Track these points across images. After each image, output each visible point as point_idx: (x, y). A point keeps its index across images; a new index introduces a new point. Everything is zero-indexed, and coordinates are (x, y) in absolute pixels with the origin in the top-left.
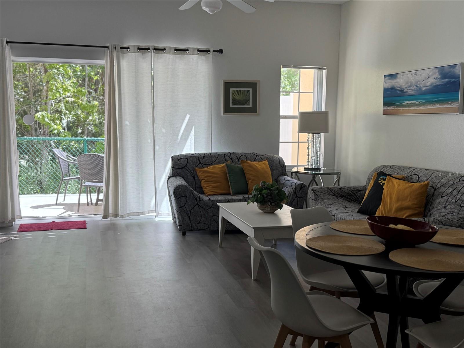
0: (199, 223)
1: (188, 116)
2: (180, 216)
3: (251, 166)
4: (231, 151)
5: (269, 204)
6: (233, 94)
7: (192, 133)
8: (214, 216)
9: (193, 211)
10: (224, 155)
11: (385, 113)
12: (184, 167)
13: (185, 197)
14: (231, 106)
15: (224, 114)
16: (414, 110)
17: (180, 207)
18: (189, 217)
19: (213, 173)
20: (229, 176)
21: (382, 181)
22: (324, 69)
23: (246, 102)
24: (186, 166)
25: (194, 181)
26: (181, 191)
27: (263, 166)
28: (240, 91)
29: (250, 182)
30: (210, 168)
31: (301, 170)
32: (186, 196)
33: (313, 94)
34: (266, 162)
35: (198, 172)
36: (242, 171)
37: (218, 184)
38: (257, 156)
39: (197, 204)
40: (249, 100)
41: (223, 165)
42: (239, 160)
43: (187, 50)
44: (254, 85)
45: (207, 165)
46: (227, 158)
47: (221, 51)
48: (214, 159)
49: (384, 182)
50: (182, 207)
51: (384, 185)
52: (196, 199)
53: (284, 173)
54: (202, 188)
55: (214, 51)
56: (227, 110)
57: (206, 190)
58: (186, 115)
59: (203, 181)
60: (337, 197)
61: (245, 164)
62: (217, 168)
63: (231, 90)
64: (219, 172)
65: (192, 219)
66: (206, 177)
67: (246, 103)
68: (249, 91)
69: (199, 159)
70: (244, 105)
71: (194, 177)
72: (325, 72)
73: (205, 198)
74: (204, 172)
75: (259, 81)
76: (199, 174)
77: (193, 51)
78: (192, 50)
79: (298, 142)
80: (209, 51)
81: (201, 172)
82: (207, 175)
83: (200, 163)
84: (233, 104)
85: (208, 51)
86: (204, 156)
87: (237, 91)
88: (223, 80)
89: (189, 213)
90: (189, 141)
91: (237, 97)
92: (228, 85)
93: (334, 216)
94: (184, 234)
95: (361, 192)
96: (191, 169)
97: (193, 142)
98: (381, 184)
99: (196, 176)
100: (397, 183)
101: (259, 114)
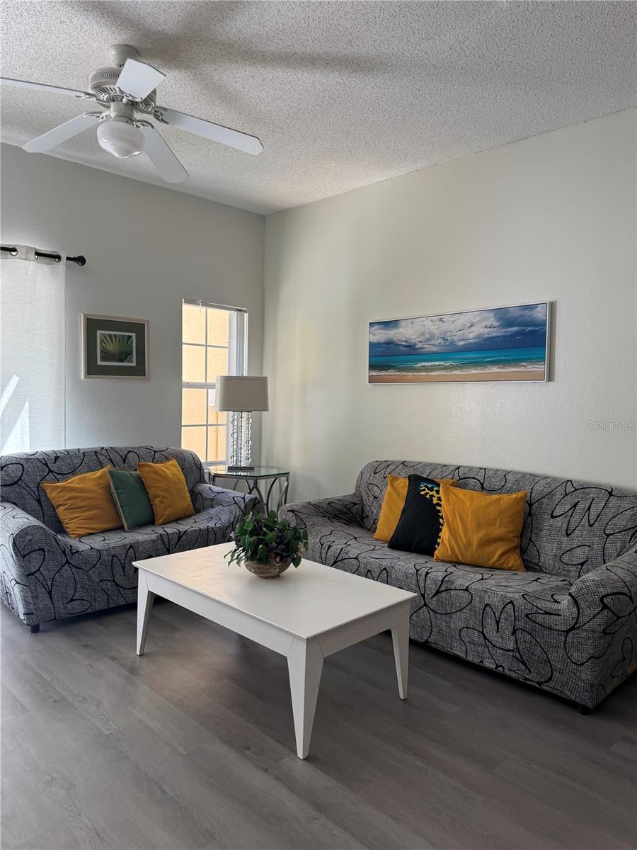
0: (72, 600)
1: (15, 380)
2: (29, 594)
3: (155, 472)
4: (106, 445)
5: (278, 559)
6: (102, 341)
7: (25, 413)
8: (101, 581)
9: (57, 578)
10: (96, 452)
11: (372, 380)
12: (16, 483)
13: (40, 552)
14: (99, 363)
15: (85, 377)
16: (438, 375)
17: (28, 575)
18: (50, 593)
19: (82, 491)
20: (117, 494)
21: (427, 491)
22: (245, 311)
23: (125, 356)
24: (20, 479)
25: (38, 508)
26: (30, 540)
27: (171, 469)
28: (115, 336)
29: (157, 501)
30: (74, 481)
32: (43, 550)
33: (227, 350)
34: (174, 462)
35: (48, 491)
36: (139, 480)
37: (95, 512)
38: (155, 452)
39: (67, 562)
40: (131, 353)
41: (99, 473)
42: (124, 460)
43: (14, 250)
44: (139, 328)
45: (63, 475)
46: (101, 458)
47: (81, 260)
48: (77, 462)
49: (431, 493)
50: (33, 574)
51: (433, 498)
52: (64, 552)
53: (202, 480)
54: (60, 522)
55: (68, 259)
56: (92, 370)
57: (70, 526)
58: (10, 378)
59: (61, 508)
60: (329, 518)
61: (146, 469)
62: (89, 480)
63: (99, 332)
64: (96, 488)
65: (55, 596)
66: (68, 500)
67: (126, 358)
68: (130, 337)
69: (46, 464)
70: (122, 361)
71: (39, 501)
72: (246, 315)
73: (83, 546)
74: (64, 489)
75: (148, 321)
76: (52, 495)
77: (27, 252)
78: (24, 250)
79: (207, 425)
80: (58, 257)
81: (54, 490)
82: (70, 495)
83: (50, 471)
84: (103, 359)
85: (57, 257)
86: (57, 458)
87: (110, 336)
88: (84, 314)
89: (49, 583)
90: (18, 424)
91: (112, 347)
92: (93, 325)
93: (356, 558)
94: (35, 629)
95: (357, 506)
96: (32, 486)
97: (27, 429)
98: (428, 496)
99: (42, 499)
100: (464, 495)
101: (148, 379)
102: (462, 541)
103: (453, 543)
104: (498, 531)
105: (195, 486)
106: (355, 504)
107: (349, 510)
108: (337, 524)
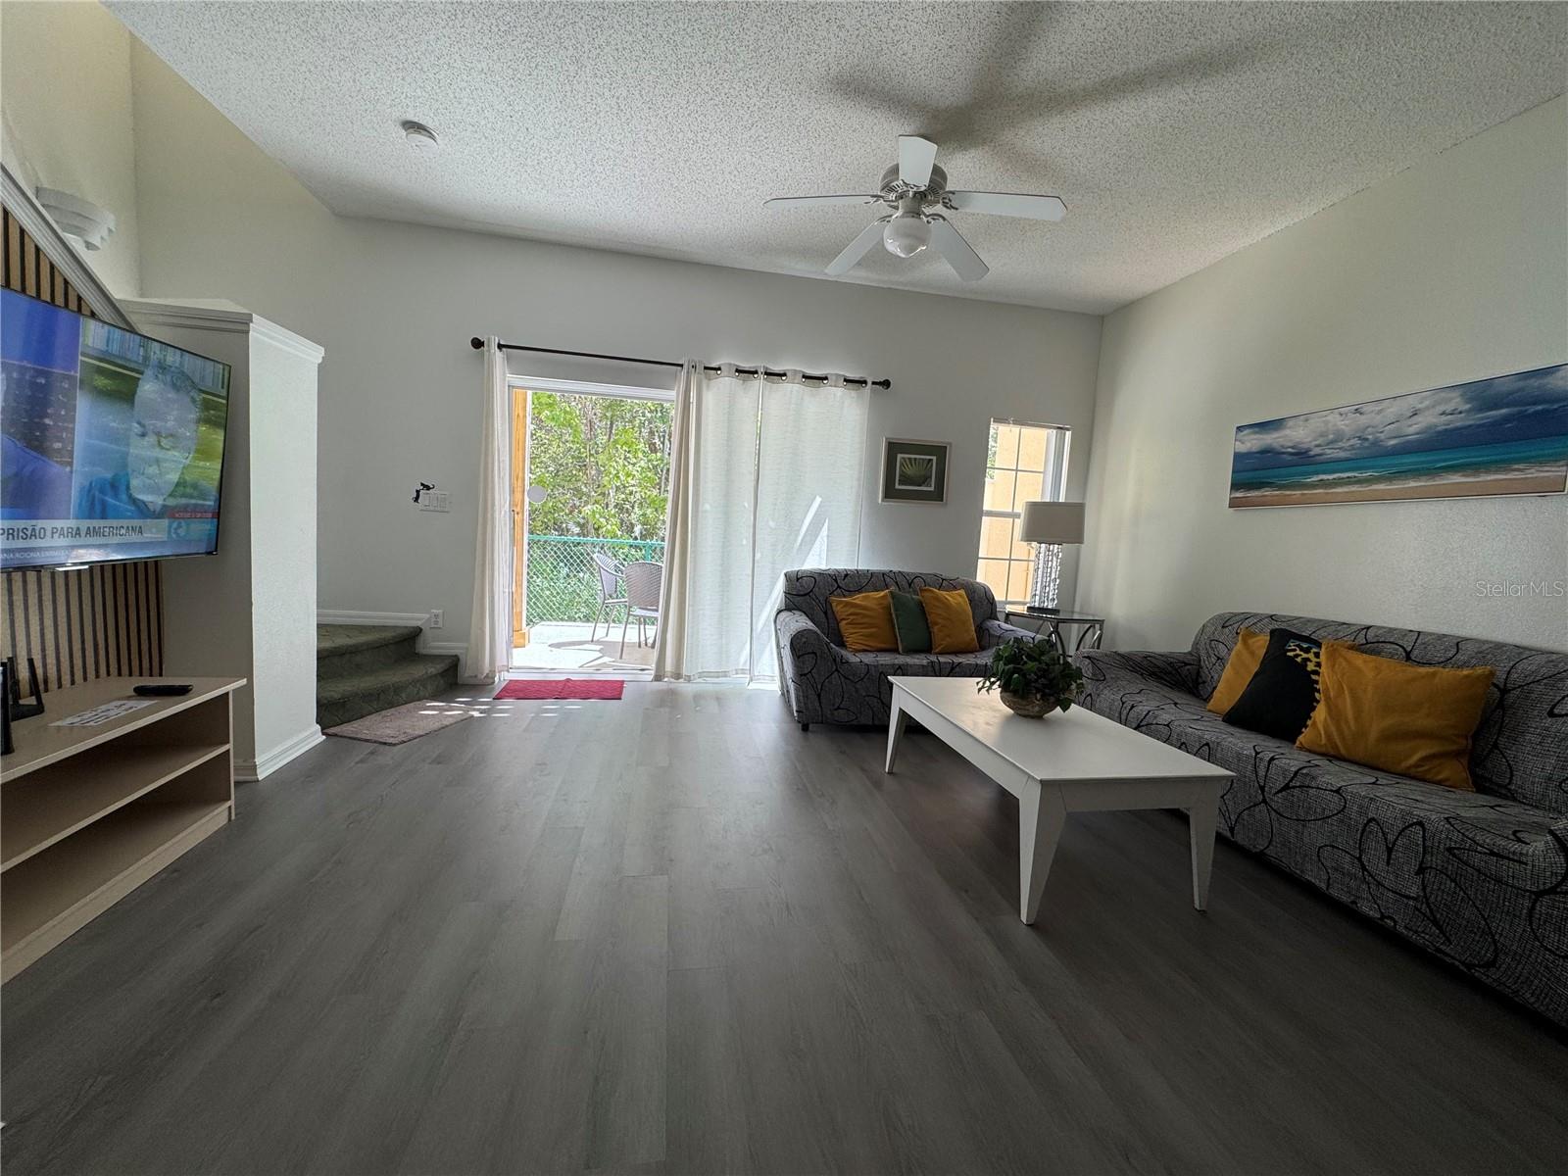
0: (839, 708)
1: (818, 500)
2: (801, 694)
3: (937, 598)
4: (895, 569)
6: (902, 464)
7: (824, 532)
8: (869, 696)
9: (826, 683)
10: (883, 574)
11: (1234, 504)
12: (808, 594)
13: (812, 655)
14: (897, 486)
15: (883, 501)
16: (1347, 492)
17: (801, 675)
18: (819, 696)
19: (865, 608)
20: (896, 615)
21: (1298, 652)
22: (1068, 429)
23: (925, 480)
24: (812, 591)
25: (824, 620)
26: (805, 643)
27: (957, 598)
28: (915, 459)
29: (935, 629)
30: (858, 599)
31: (1022, 609)
32: (815, 654)
33: (1042, 475)
34: (962, 592)
35: (834, 604)
36: (920, 604)
37: (873, 630)
38: (943, 580)
39: (837, 670)
40: (931, 477)
41: (882, 594)
42: (910, 585)
43: (826, 378)
44: (941, 451)
45: (851, 592)
46: (888, 580)
47: (886, 384)
48: (864, 581)
49: (1305, 655)
50: (805, 675)
51: (1309, 663)
52: (835, 660)
53: (993, 616)
54: (842, 637)
55: (874, 383)
56: (890, 493)
57: (849, 640)
58: (815, 498)
59: (844, 622)
61: (926, 594)
62: (873, 598)
63: (899, 456)
64: (877, 607)
65: (823, 700)
66: (851, 614)
67: (924, 483)
68: (930, 460)
69: (836, 580)
70: (920, 486)
71: (826, 613)
72: (1068, 434)
73: (854, 659)
74: (847, 604)
75: (950, 444)
76: (837, 608)
77: (836, 381)
78: (834, 378)
79: (1010, 560)
80: (865, 382)
81: (838, 603)
82: (852, 610)
83: (839, 587)
84: (901, 482)
85: (862, 382)
86: (846, 575)
87: (910, 459)
88: (886, 439)
89: (819, 687)
90: (818, 542)
91: (910, 471)
92: (893, 448)
93: (1168, 725)
94: (805, 728)
96: (821, 599)
97: (825, 548)
98: (1299, 660)
99: (829, 612)
101: (946, 504)
102: (1349, 727)
103: (1333, 729)
104: (1422, 721)
105: (984, 620)
106: (1186, 664)
107: (1176, 670)
108: (1153, 684)
